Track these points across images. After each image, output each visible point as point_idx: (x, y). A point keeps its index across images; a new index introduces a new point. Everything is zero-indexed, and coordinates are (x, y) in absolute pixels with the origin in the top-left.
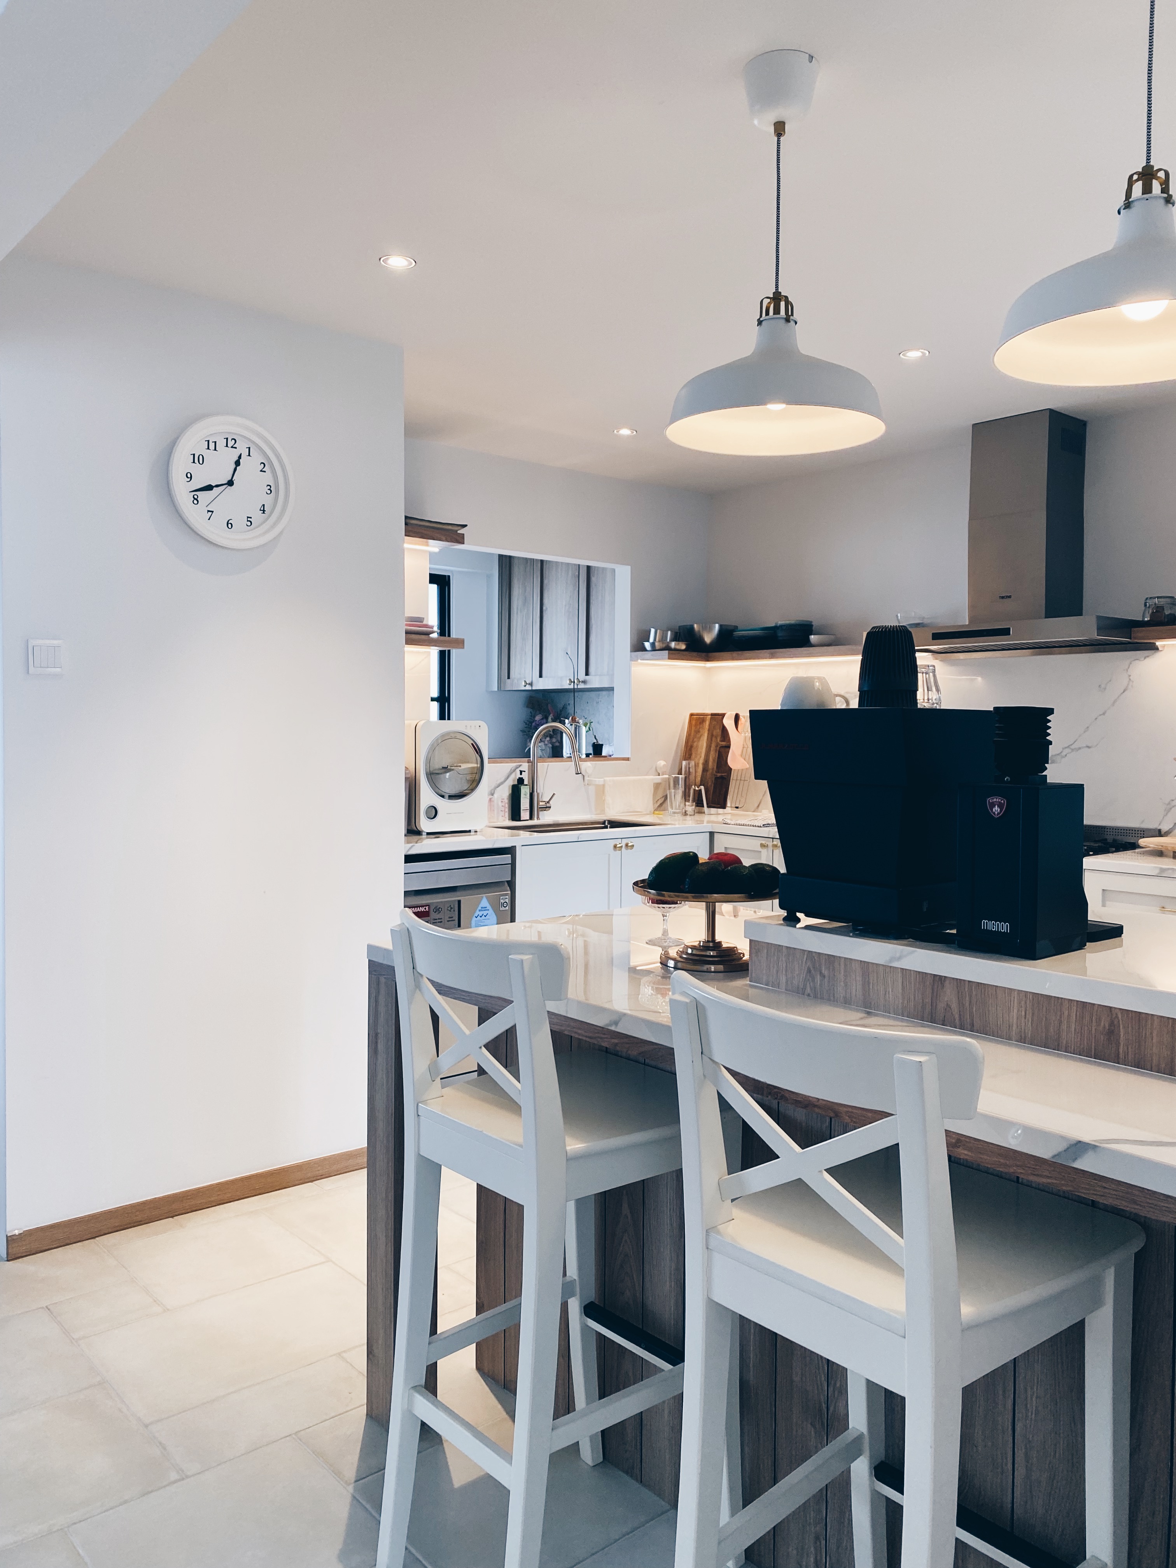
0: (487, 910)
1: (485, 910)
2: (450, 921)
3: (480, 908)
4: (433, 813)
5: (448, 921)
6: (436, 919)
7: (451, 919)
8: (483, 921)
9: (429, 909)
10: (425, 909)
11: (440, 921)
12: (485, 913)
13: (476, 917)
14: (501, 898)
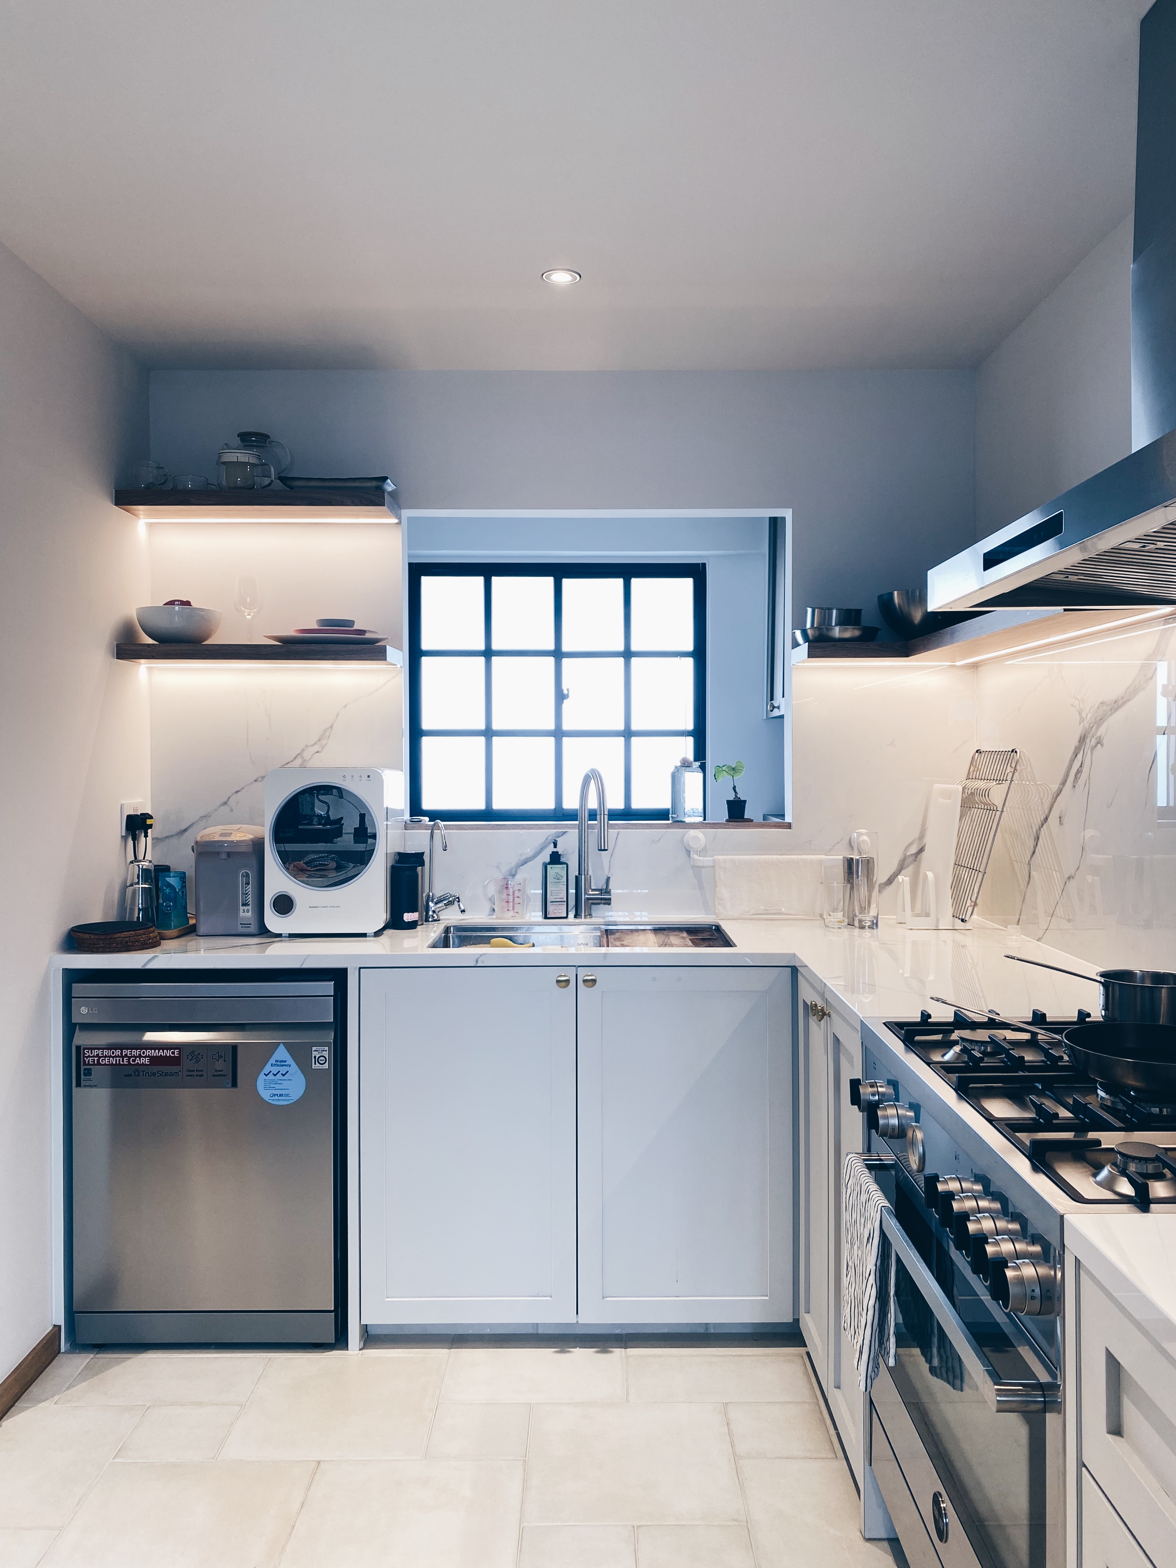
0: (286, 1066)
1: (283, 1066)
2: (216, 1076)
3: (272, 1061)
4: (284, 905)
5: (214, 1076)
6: (193, 1071)
7: (218, 1074)
8: (279, 1082)
9: (180, 1054)
10: (173, 1053)
11: (200, 1073)
12: (283, 1070)
13: (266, 1075)
14: (314, 1048)
